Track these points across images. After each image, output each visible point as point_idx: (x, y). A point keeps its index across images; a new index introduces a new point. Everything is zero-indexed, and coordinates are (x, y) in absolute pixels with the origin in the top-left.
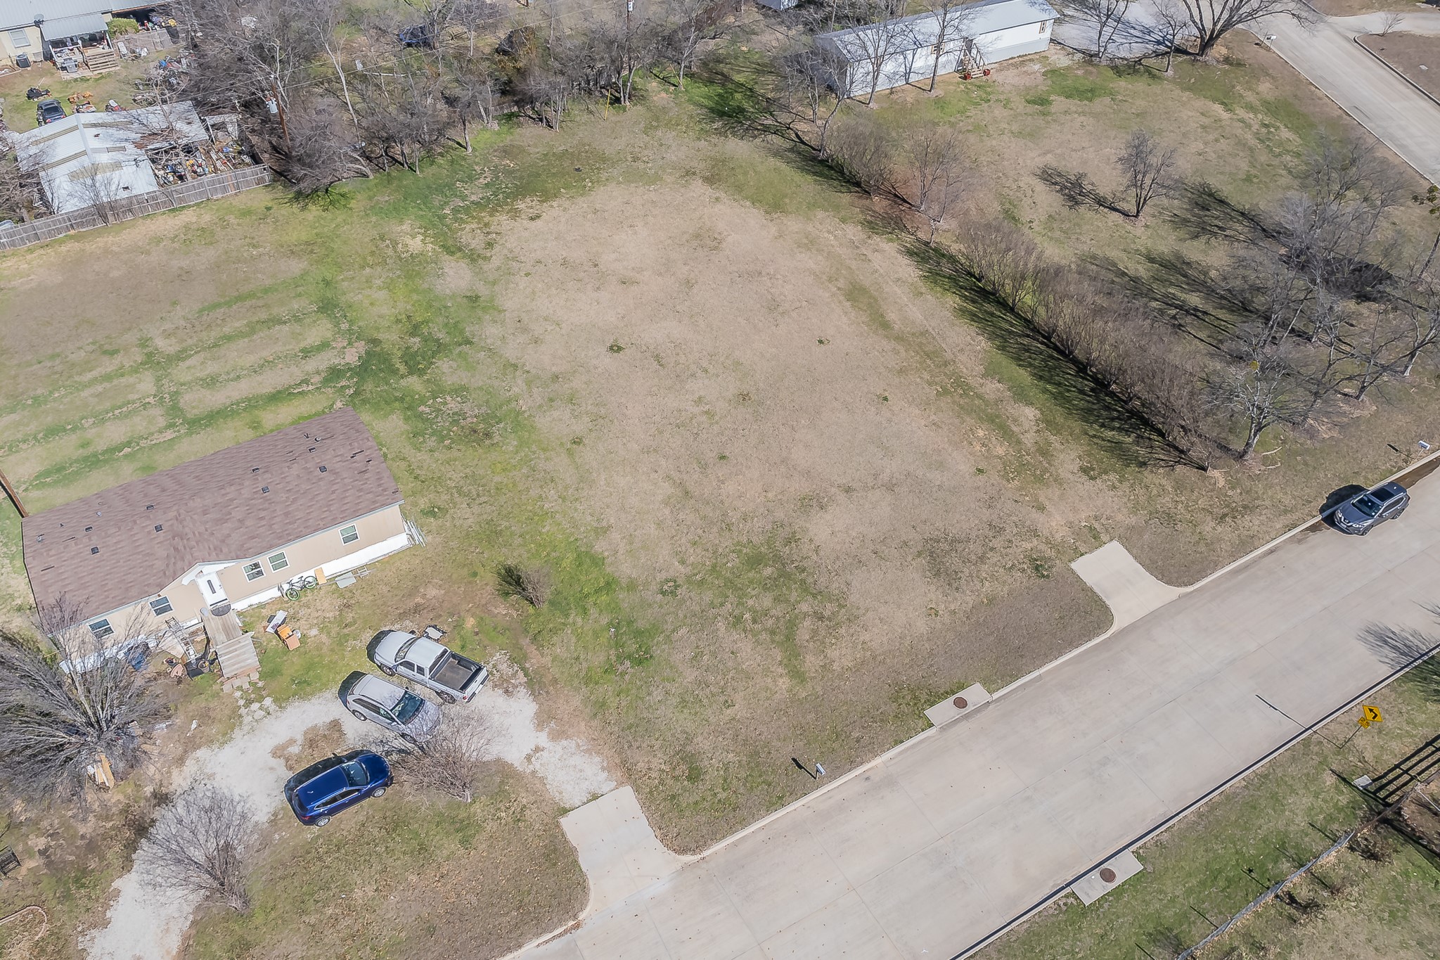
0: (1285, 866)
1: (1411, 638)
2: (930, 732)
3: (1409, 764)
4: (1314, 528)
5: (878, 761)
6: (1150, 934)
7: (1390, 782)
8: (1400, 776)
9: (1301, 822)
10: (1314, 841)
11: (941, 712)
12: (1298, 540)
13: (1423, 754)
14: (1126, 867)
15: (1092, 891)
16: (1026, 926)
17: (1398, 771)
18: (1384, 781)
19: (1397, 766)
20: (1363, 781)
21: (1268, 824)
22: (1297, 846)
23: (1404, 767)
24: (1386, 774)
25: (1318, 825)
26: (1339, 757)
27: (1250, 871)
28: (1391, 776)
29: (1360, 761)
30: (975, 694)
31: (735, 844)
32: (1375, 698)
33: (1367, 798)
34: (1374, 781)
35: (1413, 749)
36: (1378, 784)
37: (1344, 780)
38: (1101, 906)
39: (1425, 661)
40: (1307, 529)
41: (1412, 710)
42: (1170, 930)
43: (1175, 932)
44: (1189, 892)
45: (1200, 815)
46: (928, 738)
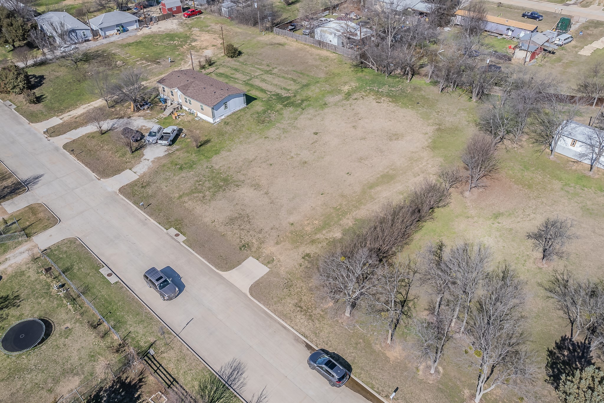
0: (112, 323)
1: (240, 382)
2: (165, 230)
3: (162, 370)
4: (308, 347)
5: (152, 221)
6: (88, 286)
7: (152, 362)
8: (157, 366)
9: (132, 329)
10: (123, 332)
11: (173, 231)
12: (297, 339)
13: (168, 376)
14: (113, 280)
15: (104, 271)
16: (93, 257)
17: (158, 365)
18: (153, 360)
19: (161, 365)
20: (152, 351)
21: (130, 319)
22: (120, 327)
23: (161, 368)
24: (156, 361)
25: (130, 334)
26: (163, 344)
27: (110, 313)
28: (155, 362)
29: (162, 351)
30: (182, 238)
31: (122, 199)
32: (198, 361)
33: (144, 353)
34: (152, 356)
35: (172, 373)
36: (151, 357)
37: (152, 345)
38: (99, 274)
39: (225, 385)
40: (307, 344)
41: (193, 375)
42: (89, 291)
43: (88, 292)
44: (103, 296)
45: (133, 299)
46: (163, 230)
